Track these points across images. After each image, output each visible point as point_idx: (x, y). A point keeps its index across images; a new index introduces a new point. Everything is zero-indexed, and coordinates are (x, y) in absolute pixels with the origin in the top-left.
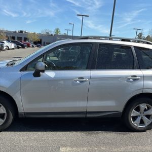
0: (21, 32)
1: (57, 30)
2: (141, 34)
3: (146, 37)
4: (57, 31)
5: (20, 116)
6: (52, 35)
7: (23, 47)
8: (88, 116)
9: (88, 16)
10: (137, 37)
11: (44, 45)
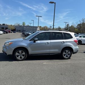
0: (4, 24)
2: (68, 25)
3: (71, 26)
4: (24, 24)
6: (21, 26)
7: (7, 33)
8: (50, 54)
10: (66, 26)
11: (17, 31)
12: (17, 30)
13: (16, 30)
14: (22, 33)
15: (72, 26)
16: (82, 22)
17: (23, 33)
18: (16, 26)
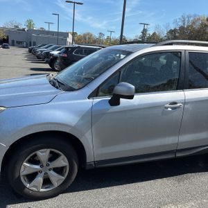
1: (30, 23)
2: (145, 30)
3: (151, 34)
5: (87, 168)
6: (24, 30)
9: (81, 4)
10: (141, 34)
11: (13, 45)
12: (13, 41)
13: (10, 41)
14: (27, 50)
15: (154, 34)
16: (181, 24)
17: (30, 51)
18: (9, 31)
